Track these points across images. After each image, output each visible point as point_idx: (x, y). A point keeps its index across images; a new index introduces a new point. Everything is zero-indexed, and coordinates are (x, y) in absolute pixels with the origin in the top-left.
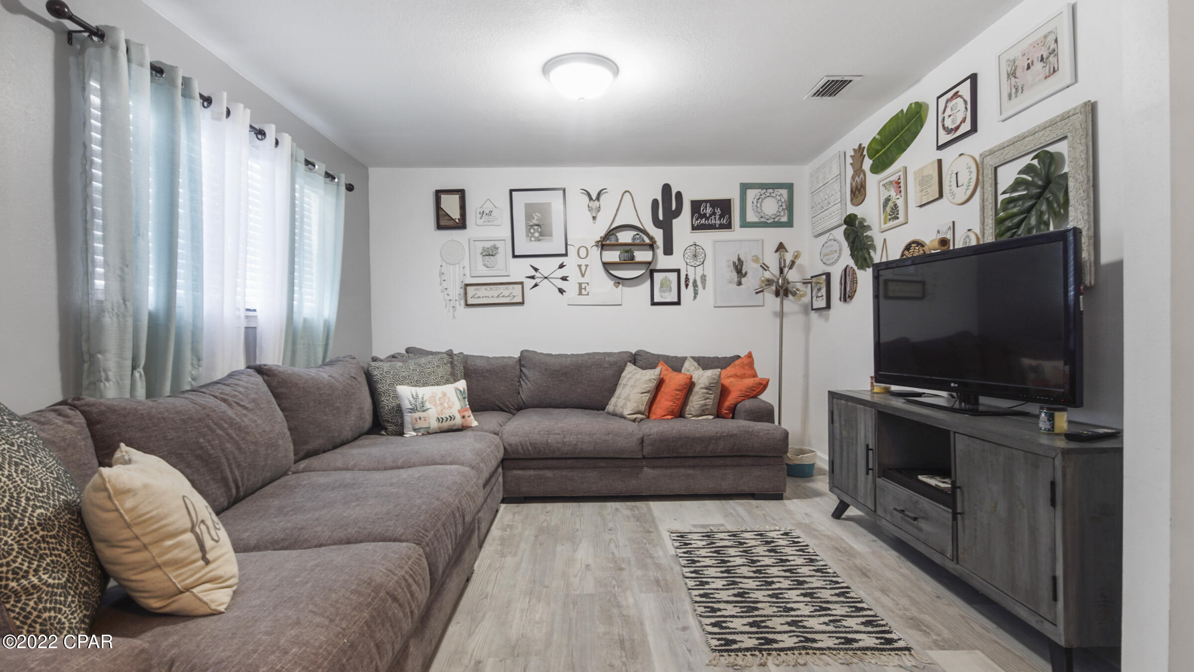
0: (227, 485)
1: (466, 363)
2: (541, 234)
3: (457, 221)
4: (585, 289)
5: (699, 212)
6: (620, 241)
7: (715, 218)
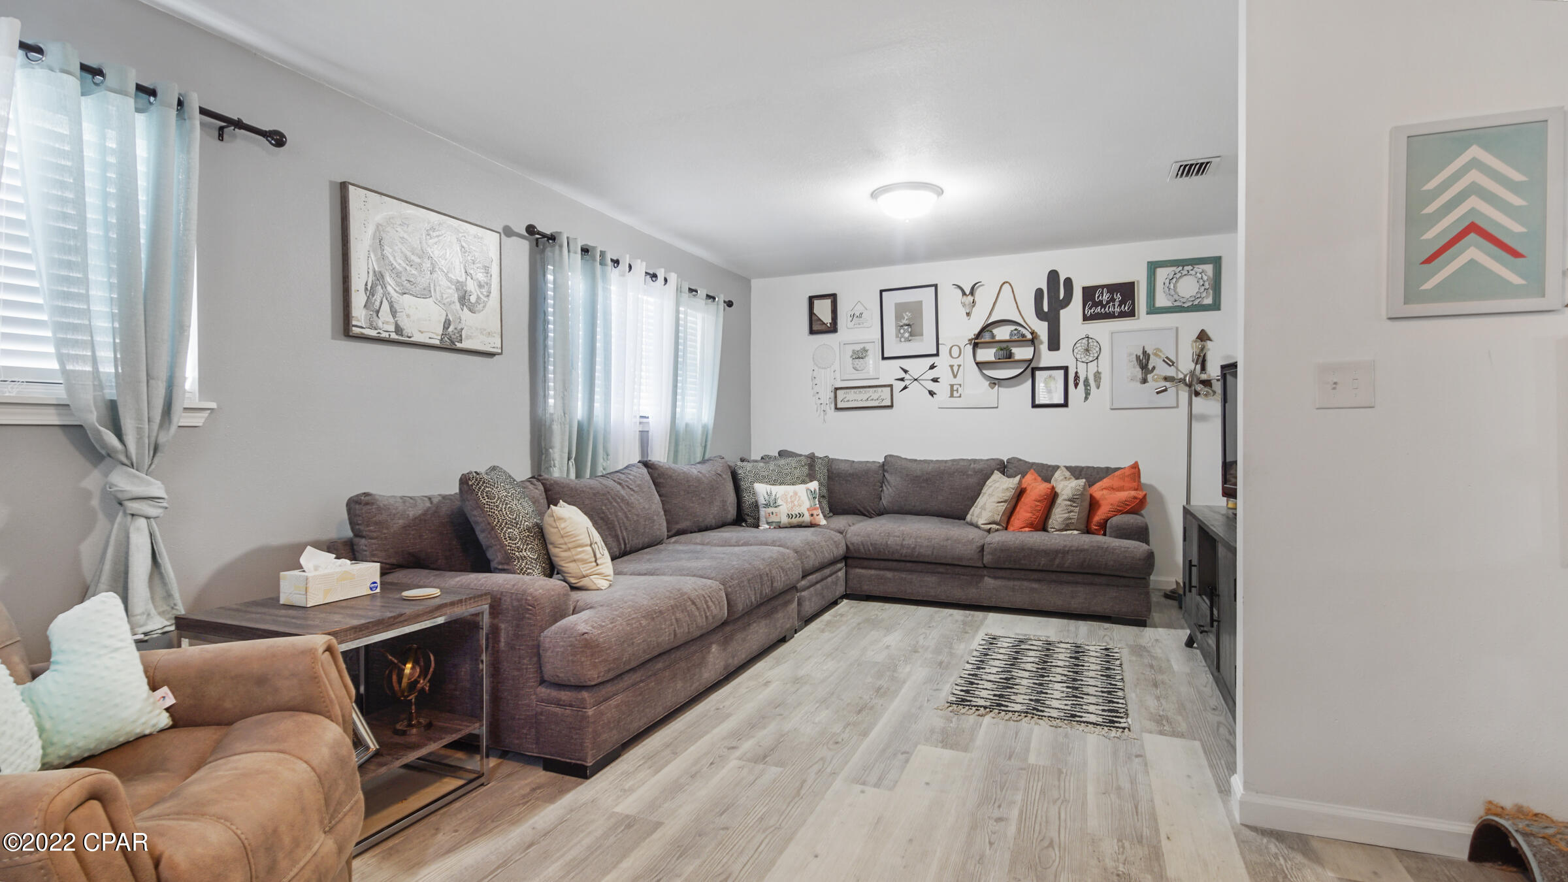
0: (618, 541)
1: (831, 466)
2: (911, 334)
3: (829, 325)
4: (957, 390)
5: (1093, 299)
6: (998, 338)
7: (1114, 305)
